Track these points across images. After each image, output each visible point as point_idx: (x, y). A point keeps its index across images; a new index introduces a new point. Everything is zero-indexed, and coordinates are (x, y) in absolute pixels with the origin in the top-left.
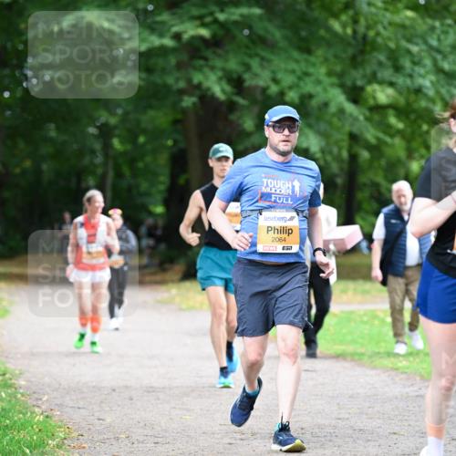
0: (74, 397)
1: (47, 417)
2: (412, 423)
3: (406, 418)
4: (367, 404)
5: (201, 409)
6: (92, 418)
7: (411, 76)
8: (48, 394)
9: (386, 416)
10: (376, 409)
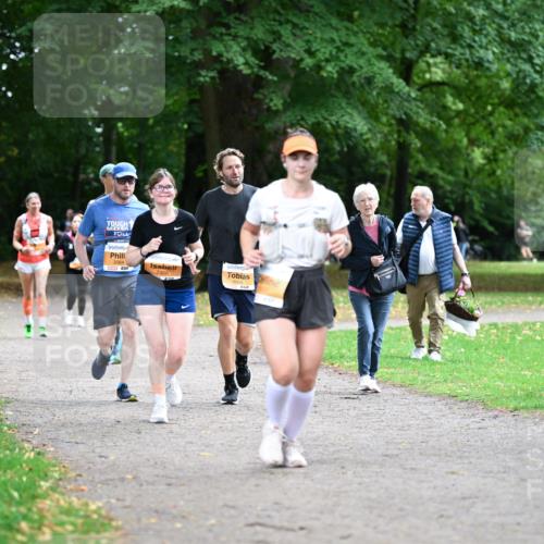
0: (70, 430)
1: (39, 454)
2: (473, 460)
3: (467, 454)
4: (420, 438)
5: (222, 444)
6: (92, 455)
7: (470, 47)
8: (40, 426)
9: (443, 452)
10: (431, 443)
